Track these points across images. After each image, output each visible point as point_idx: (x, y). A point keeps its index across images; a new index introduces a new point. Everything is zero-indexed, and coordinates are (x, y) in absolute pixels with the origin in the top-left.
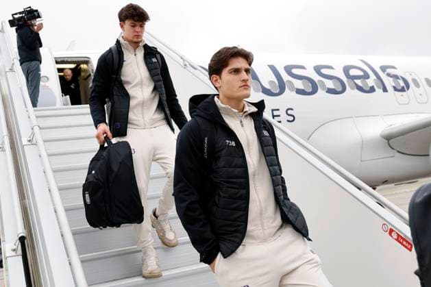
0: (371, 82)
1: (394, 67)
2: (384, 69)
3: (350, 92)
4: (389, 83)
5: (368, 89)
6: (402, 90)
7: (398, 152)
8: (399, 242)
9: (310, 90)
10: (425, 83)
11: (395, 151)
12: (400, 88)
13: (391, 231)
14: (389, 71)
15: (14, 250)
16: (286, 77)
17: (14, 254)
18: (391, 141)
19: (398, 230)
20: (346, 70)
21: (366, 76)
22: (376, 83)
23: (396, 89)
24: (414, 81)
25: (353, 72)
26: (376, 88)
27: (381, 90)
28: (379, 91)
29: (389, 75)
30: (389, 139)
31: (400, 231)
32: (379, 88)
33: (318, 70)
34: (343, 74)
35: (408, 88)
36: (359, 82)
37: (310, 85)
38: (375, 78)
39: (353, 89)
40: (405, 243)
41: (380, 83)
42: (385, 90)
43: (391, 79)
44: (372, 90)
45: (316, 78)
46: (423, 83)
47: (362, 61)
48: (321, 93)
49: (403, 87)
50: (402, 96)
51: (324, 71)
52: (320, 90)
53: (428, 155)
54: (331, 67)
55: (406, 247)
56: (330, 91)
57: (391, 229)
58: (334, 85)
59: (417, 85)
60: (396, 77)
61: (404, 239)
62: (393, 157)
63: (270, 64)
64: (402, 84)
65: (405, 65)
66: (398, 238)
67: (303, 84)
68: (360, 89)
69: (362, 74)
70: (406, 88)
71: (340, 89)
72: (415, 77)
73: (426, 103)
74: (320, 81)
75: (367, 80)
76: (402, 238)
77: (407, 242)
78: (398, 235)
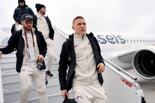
0: (114, 40)
1: (121, 36)
2: (118, 37)
3: (108, 43)
4: (119, 41)
5: (113, 42)
6: (123, 43)
7: (122, 61)
8: (127, 84)
10: (130, 41)
11: (121, 61)
12: (123, 42)
13: (124, 80)
14: (119, 37)
18: (120, 58)
20: (107, 37)
21: (113, 39)
22: (116, 41)
23: (121, 43)
24: (127, 40)
25: (109, 37)
26: (116, 42)
27: (117, 43)
28: (116, 43)
29: (119, 38)
30: (120, 57)
31: (127, 80)
33: (98, 36)
34: (106, 37)
35: (125, 42)
36: (110, 40)
38: (115, 39)
39: (109, 42)
40: (129, 84)
41: (117, 41)
42: (118, 43)
43: (120, 40)
44: (114, 43)
46: (129, 41)
47: (112, 35)
49: (124, 42)
50: (123, 45)
51: (100, 37)
53: (131, 63)
54: (102, 36)
56: (102, 43)
57: (124, 79)
58: (103, 41)
59: (128, 42)
60: (121, 39)
61: (128, 83)
62: (121, 63)
64: (123, 41)
65: (124, 35)
68: (111, 42)
69: (111, 38)
70: (124, 43)
71: (105, 42)
72: (127, 39)
73: (130, 47)
74: (99, 40)
75: (113, 40)
76: (128, 82)
77: (130, 84)
78: (126, 82)
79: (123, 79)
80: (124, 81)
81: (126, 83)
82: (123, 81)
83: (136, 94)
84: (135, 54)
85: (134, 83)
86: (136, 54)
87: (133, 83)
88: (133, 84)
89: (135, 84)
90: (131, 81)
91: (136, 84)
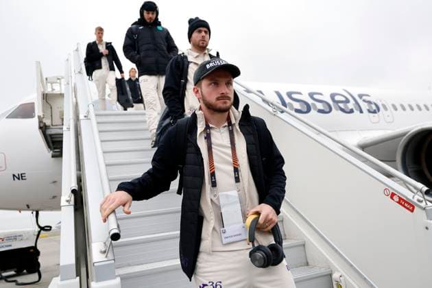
0: (351, 105)
1: (368, 95)
2: (360, 96)
3: (335, 112)
4: (364, 106)
5: (348, 111)
6: (374, 112)
8: (401, 204)
9: (305, 110)
10: (392, 108)
12: (372, 111)
13: (393, 195)
14: (364, 98)
15: (67, 201)
16: (287, 100)
17: (67, 204)
19: (399, 193)
20: (332, 96)
21: (347, 101)
22: (355, 106)
23: (369, 111)
24: (384, 106)
25: (337, 98)
26: (354, 110)
27: (359, 112)
28: (357, 112)
29: (364, 101)
30: (364, 147)
31: (402, 195)
32: (356, 109)
33: (311, 95)
34: (330, 98)
35: (379, 111)
36: (342, 105)
37: (306, 106)
38: (354, 102)
39: (337, 110)
40: (406, 205)
41: (357, 106)
42: (361, 112)
43: (366, 104)
44: (351, 111)
45: (310, 101)
46: (390, 108)
47: (346, 91)
48: (313, 112)
49: (375, 110)
50: (374, 116)
51: (316, 96)
52: (312, 111)
53: (395, 161)
54: (321, 94)
55: (408, 209)
56: (320, 111)
57: (392, 193)
58: (324, 106)
59: (386, 108)
60: (370, 102)
61: (405, 202)
63: (277, 90)
64: (374, 107)
65: (376, 93)
66: (399, 201)
67: (300, 105)
68: (342, 110)
69: (344, 99)
70: (377, 111)
71: (328, 110)
72: (384, 103)
73: (393, 122)
74: (313, 104)
75: (348, 104)
76: (404, 200)
77: (409, 204)
78: (400, 198)
79: (391, 191)
80: (394, 197)
81: (399, 202)
82: (392, 197)
83: (427, 228)
84: (403, 141)
85: (422, 202)
86: (408, 139)
87: (419, 201)
88: (418, 203)
89: (423, 204)
90: (413, 197)
91: (426, 204)
